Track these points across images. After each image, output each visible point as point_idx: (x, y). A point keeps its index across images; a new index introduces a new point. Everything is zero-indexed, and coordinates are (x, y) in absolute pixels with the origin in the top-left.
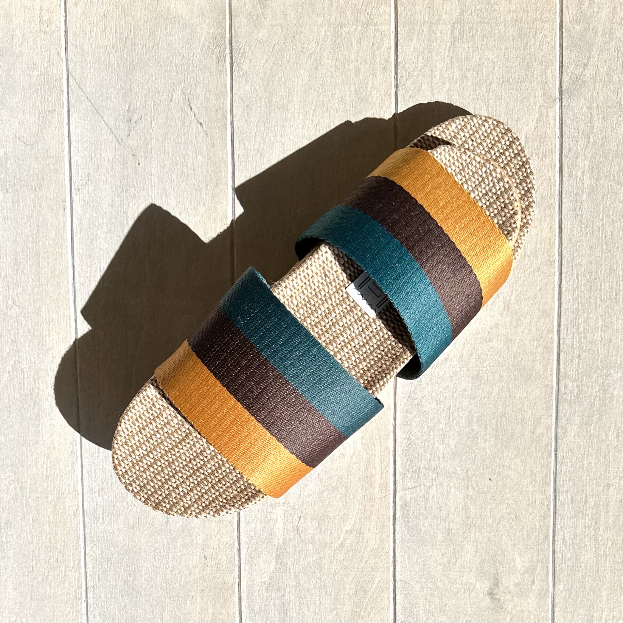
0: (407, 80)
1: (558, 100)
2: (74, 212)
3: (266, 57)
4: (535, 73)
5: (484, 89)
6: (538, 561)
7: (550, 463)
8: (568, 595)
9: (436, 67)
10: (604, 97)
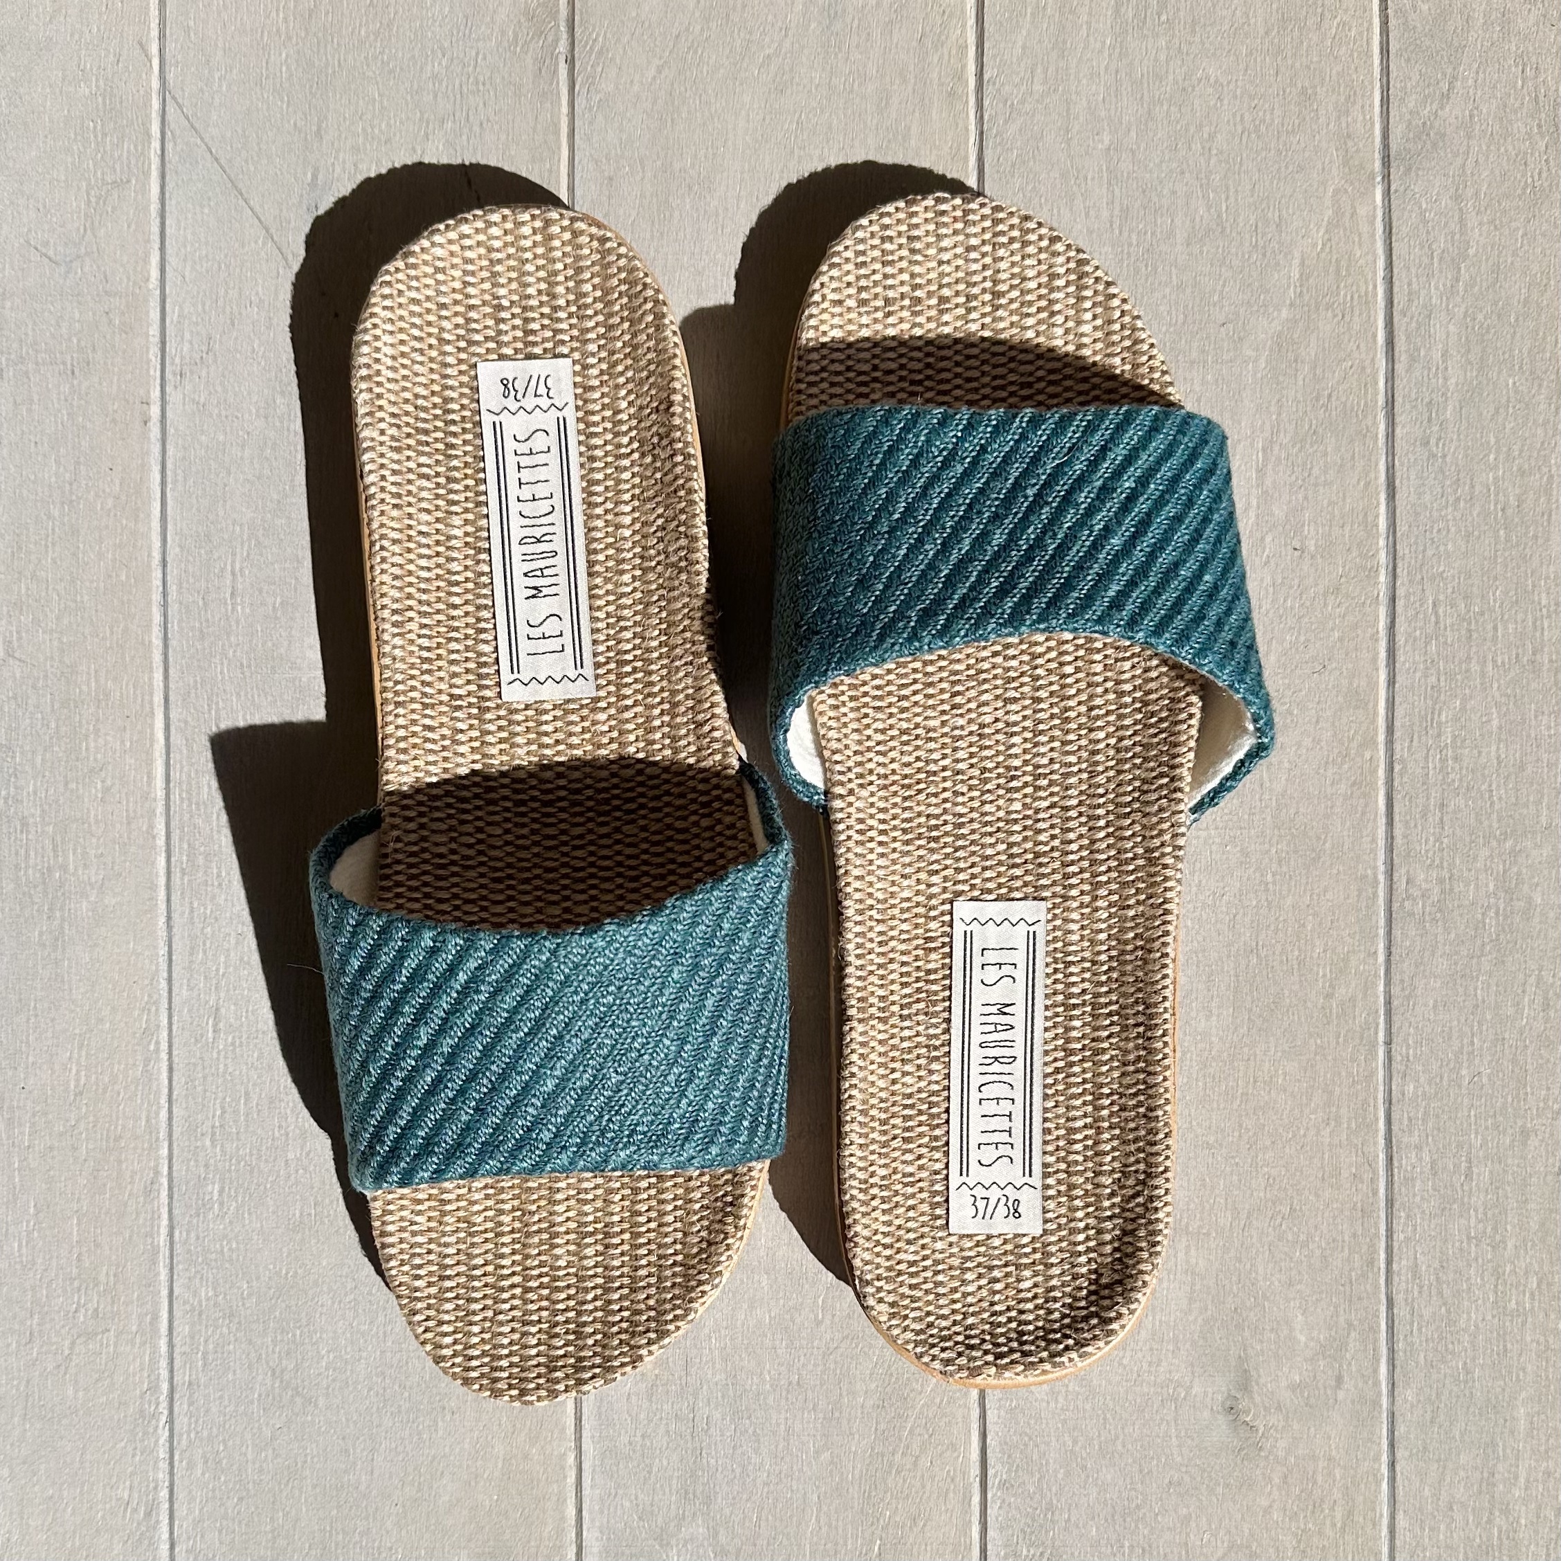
0: (1006, 122)
1: (1379, 179)
2: (171, 431)
3: (657, 62)
4: (1322, 112)
5: (1197, 146)
6: (1350, 1325)
7: (1373, 1073)
8: (1428, 1416)
9: (1077, 93)
10: (1492, 171)
